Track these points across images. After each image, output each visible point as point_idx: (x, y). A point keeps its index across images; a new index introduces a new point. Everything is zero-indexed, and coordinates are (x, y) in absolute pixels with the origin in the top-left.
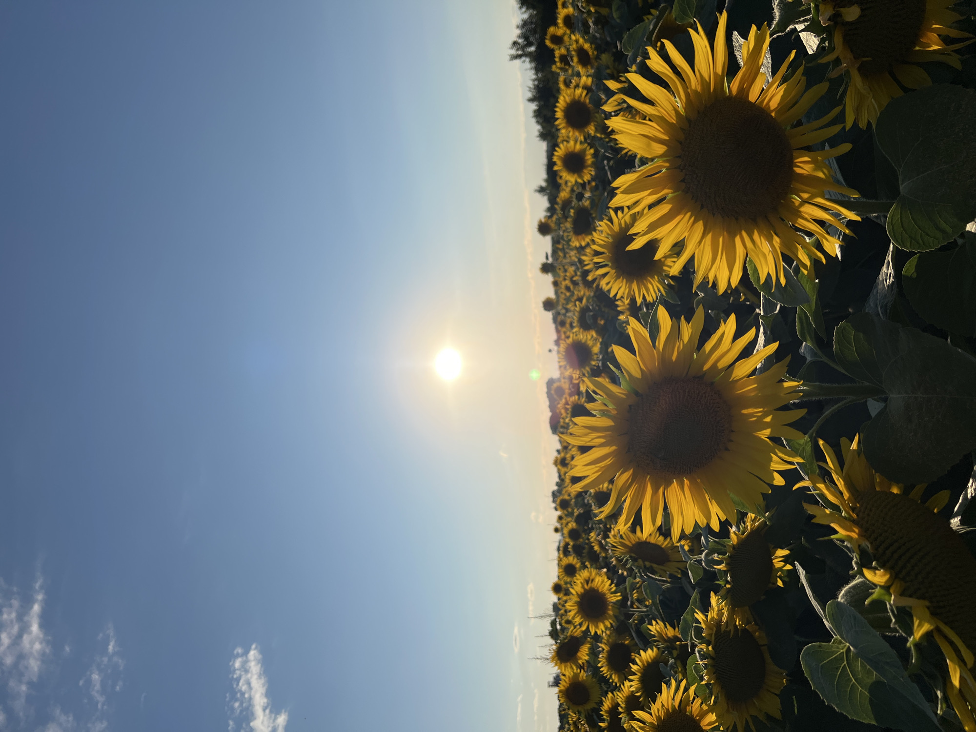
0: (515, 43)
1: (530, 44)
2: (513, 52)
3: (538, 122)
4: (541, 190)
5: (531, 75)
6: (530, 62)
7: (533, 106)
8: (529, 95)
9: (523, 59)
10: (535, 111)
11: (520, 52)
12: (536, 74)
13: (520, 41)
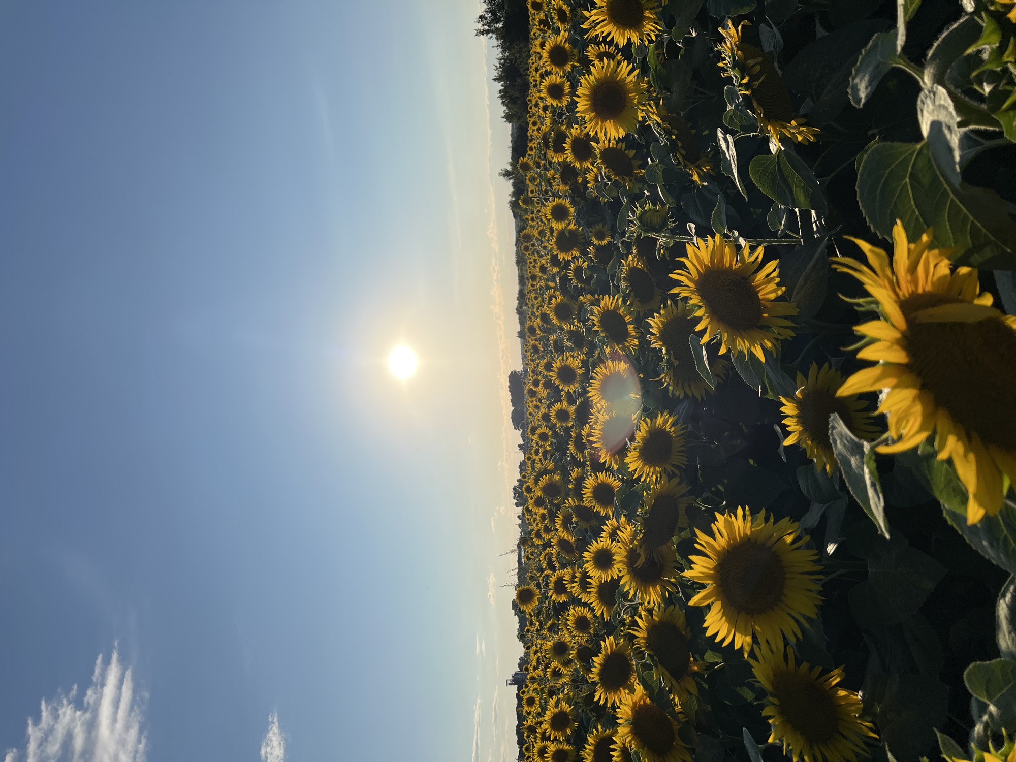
0: (481, 17)
1: (496, 20)
2: (479, 26)
3: (503, 103)
4: (507, 174)
5: (497, 53)
6: (497, 38)
7: (499, 86)
8: (495, 74)
9: (491, 34)
10: (500, 92)
11: (486, 28)
12: (503, 52)
13: (488, 16)
